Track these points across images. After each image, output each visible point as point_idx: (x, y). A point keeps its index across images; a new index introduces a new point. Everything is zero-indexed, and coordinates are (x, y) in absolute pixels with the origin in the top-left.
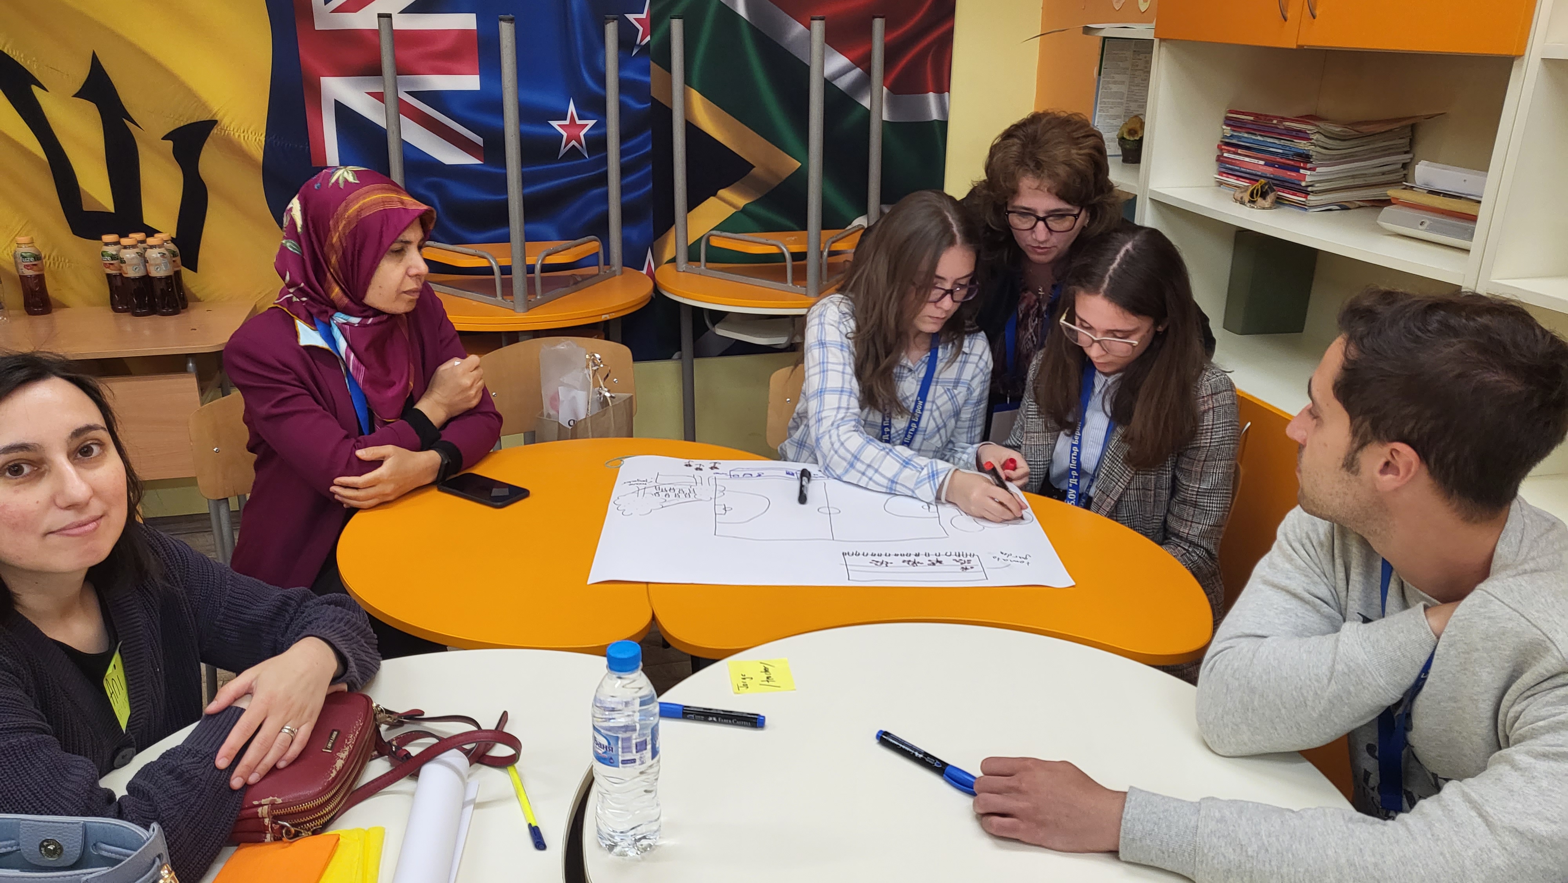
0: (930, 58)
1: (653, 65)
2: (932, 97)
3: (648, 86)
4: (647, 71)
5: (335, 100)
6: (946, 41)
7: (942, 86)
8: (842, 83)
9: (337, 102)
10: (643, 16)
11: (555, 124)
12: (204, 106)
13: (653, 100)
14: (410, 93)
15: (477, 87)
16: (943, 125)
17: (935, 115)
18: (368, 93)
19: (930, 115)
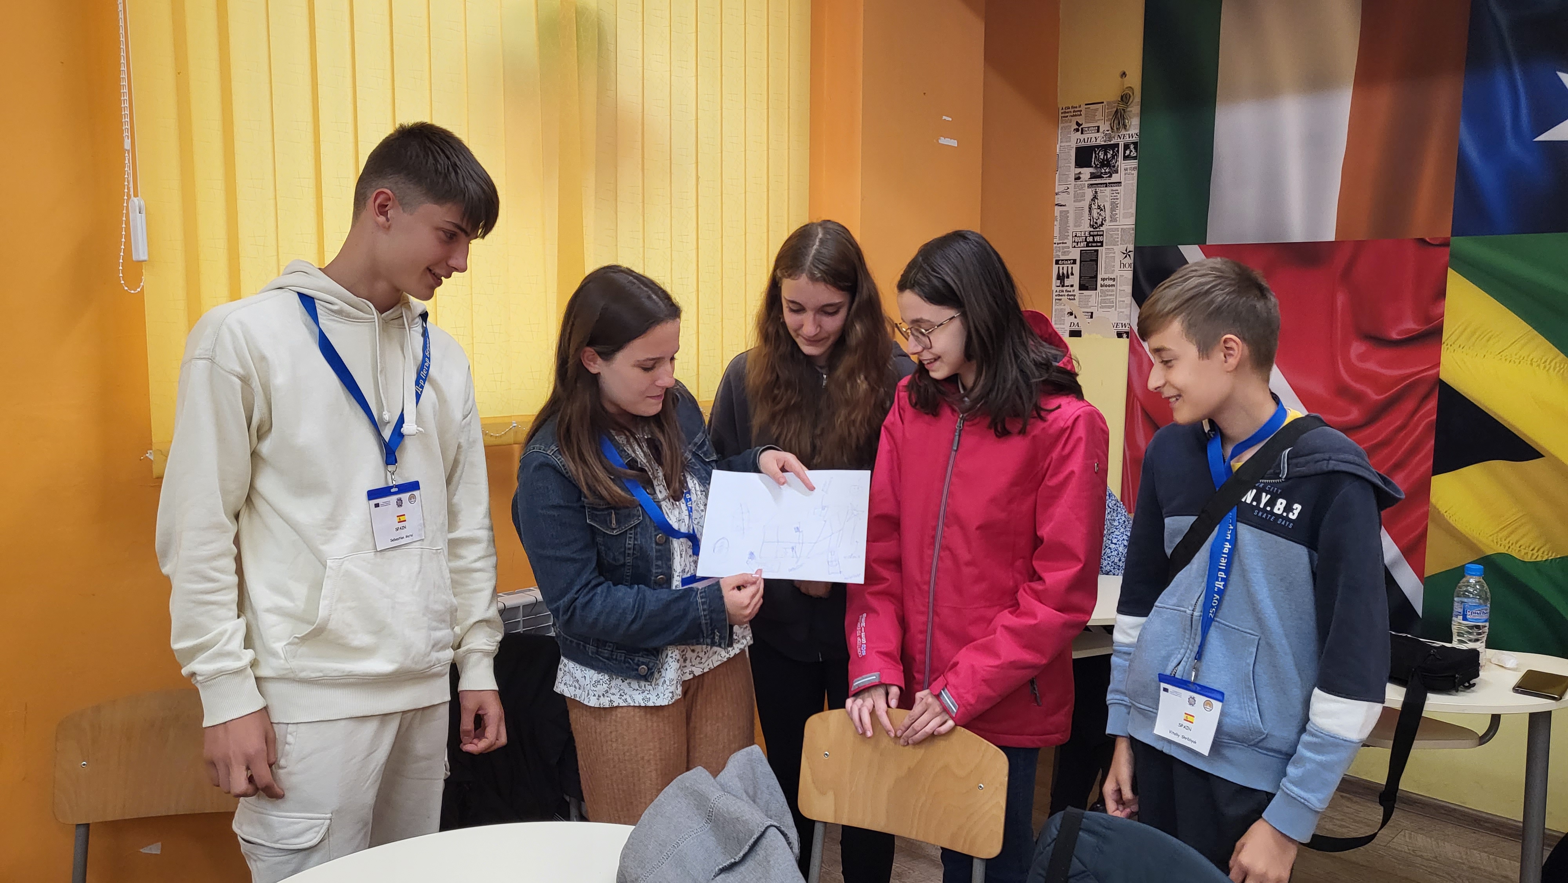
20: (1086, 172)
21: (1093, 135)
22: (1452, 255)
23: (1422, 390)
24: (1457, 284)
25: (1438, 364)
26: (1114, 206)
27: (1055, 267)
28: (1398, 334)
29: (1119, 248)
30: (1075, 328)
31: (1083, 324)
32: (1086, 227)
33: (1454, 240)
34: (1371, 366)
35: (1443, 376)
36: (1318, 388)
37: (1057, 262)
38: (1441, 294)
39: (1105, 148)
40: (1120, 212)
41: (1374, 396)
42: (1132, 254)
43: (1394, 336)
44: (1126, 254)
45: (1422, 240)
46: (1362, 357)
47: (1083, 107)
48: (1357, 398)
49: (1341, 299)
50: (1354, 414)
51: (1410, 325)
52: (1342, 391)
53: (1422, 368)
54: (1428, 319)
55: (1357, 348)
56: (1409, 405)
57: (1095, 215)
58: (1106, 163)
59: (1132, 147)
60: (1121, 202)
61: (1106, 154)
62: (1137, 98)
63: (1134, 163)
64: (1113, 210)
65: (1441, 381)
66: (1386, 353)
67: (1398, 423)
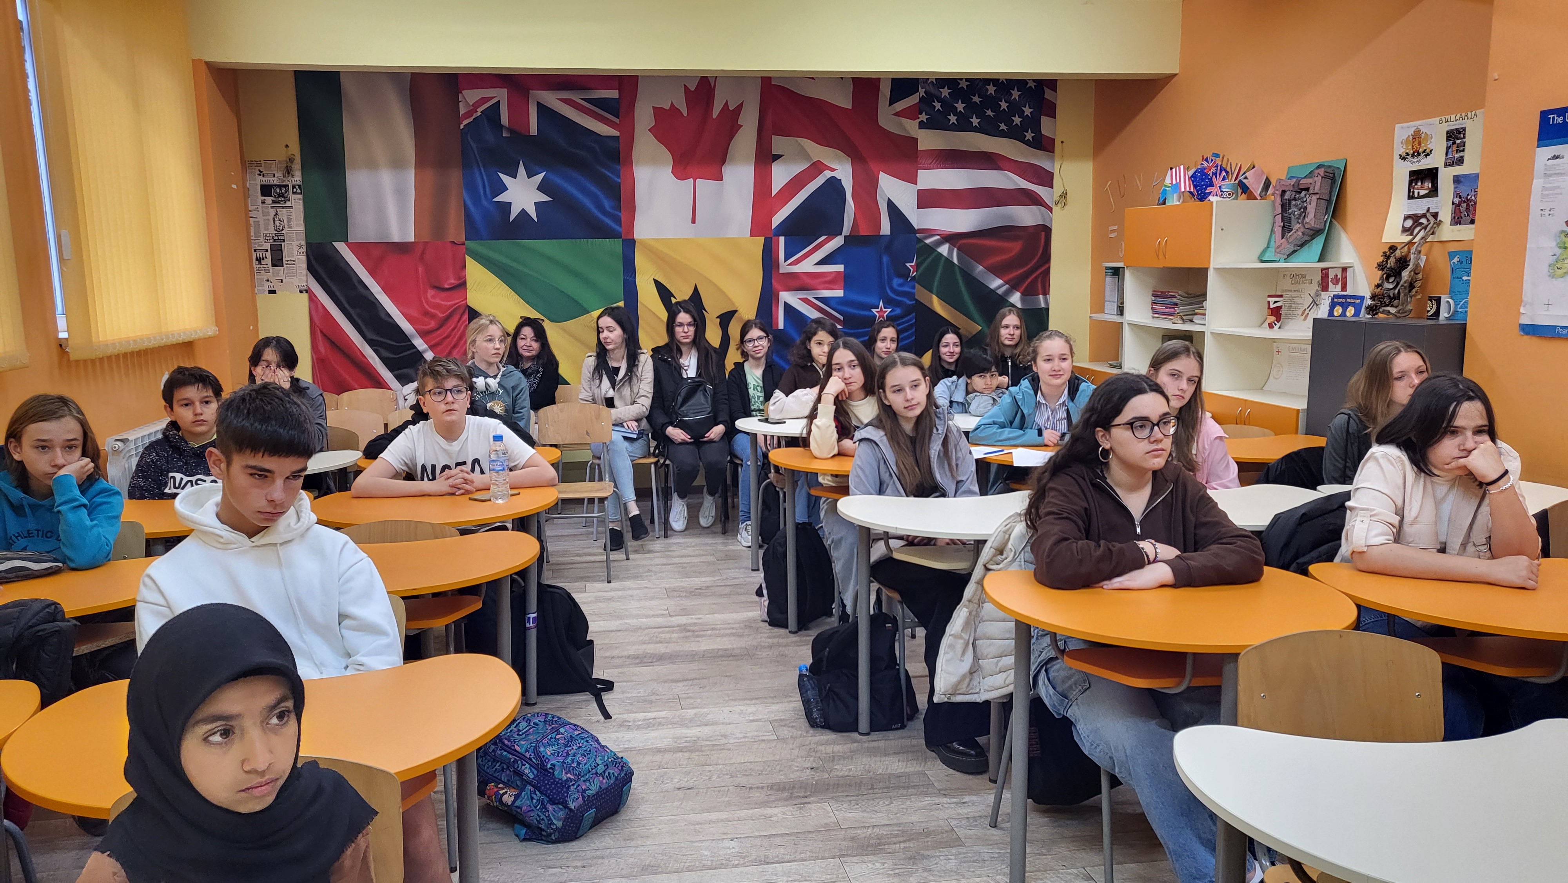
0: (1039, 280)
1: (917, 286)
2: (1041, 297)
3: (914, 294)
4: (914, 288)
5: (785, 302)
6: (1048, 271)
7: (1046, 292)
8: (1000, 292)
9: (785, 303)
10: (913, 264)
11: (874, 311)
12: (733, 304)
13: (917, 301)
14: (815, 298)
15: (842, 295)
16: (1047, 309)
17: (1043, 305)
18: (799, 299)
19: (1040, 305)
20: (269, 200)
21: (271, 179)
22: (466, 249)
23: (461, 311)
24: (470, 262)
25: (466, 298)
26: (289, 220)
27: (254, 254)
28: (448, 285)
29: (295, 243)
30: (272, 289)
31: (276, 286)
32: (272, 230)
33: (467, 242)
34: (438, 301)
35: (468, 304)
36: (414, 313)
37: (255, 251)
38: (464, 267)
39: (280, 187)
40: (293, 223)
41: (441, 315)
42: (304, 247)
43: (446, 286)
44: (301, 246)
45: (453, 242)
46: (433, 297)
47: (262, 162)
48: (433, 316)
49: (420, 270)
50: (433, 324)
51: (453, 281)
52: (426, 313)
53: (458, 301)
54: (460, 279)
55: (431, 293)
56: (456, 318)
57: (278, 225)
58: (281, 195)
59: (297, 187)
60: (293, 217)
61: (281, 190)
62: (298, 160)
63: (300, 196)
64: (288, 222)
65: (469, 307)
66: (443, 294)
67: (453, 326)
